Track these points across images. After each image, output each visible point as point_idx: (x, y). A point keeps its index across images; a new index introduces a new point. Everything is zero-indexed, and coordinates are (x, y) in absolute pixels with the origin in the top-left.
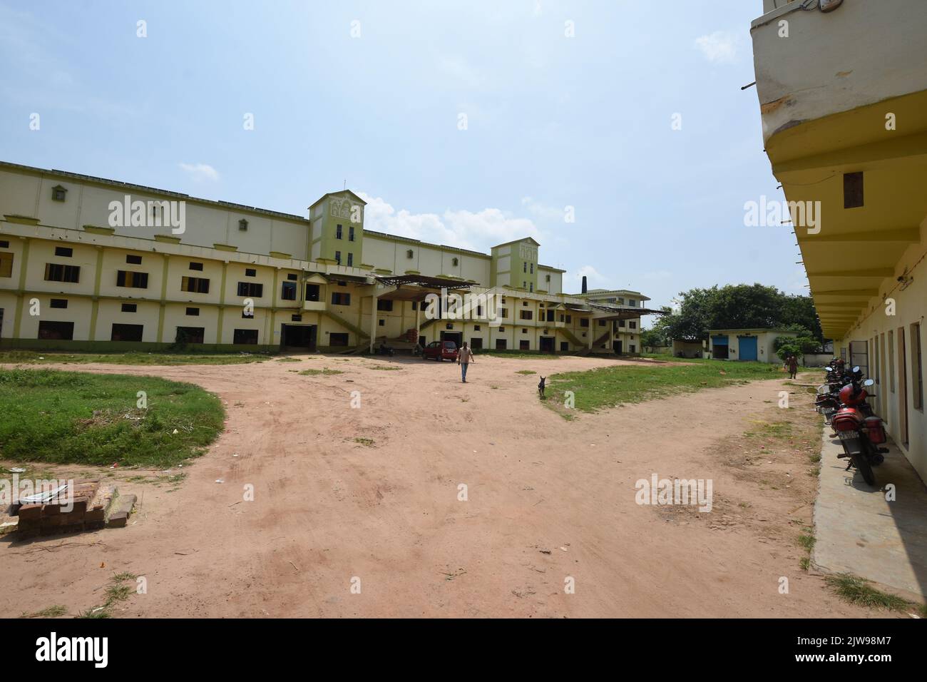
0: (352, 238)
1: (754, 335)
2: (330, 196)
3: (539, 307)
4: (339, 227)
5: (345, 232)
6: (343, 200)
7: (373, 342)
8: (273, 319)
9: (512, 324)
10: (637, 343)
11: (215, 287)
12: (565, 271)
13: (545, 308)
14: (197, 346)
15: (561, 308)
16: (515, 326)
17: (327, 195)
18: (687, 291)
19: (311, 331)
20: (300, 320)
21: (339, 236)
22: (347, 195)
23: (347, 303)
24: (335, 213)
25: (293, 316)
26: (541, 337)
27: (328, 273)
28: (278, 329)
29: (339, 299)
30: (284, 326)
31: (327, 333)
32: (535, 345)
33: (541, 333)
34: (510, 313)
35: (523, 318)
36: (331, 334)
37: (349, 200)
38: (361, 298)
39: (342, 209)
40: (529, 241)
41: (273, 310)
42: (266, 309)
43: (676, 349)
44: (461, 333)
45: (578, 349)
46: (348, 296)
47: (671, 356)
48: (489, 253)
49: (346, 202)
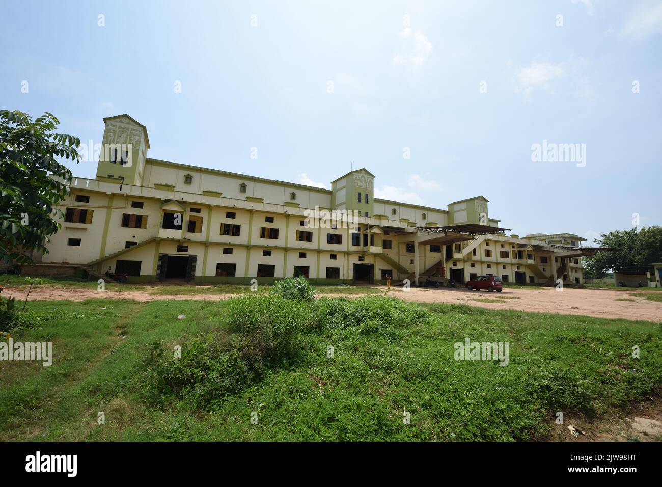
0: (367, 202)
2: (353, 173)
3: (512, 249)
4: (359, 194)
5: (363, 197)
6: (361, 175)
7: (417, 276)
8: (348, 260)
9: (495, 261)
10: (580, 275)
11: (315, 238)
12: (499, 221)
13: (516, 249)
15: (530, 249)
16: (498, 264)
17: (351, 173)
19: (370, 268)
20: (362, 260)
21: (359, 200)
22: (363, 172)
23: (390, 247)
24: (356, 184)
25: (360, 257)
26: (516, 272)
28: (351, 267)
29: (387, 245)
30: (354, 264)
31: (380, 270)
32: (512, 279)
33: (515, 269)
34: (494, 253)
35: (503, 257)
36: (382, 270)
37: (364, 175)
38: (399, 243)
39: (361, 181)
40: (481, 199)
41: (348, 253)
42: (344, 253)
44: (463, 269)
46: (390, 242)
48: (446, 209)
49: (363, 176)
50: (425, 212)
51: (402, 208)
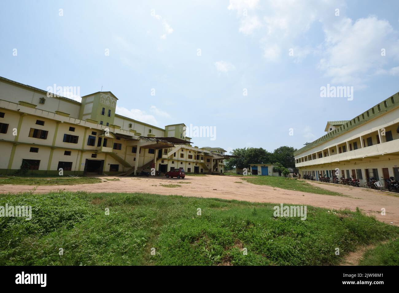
0: (109, 115)
1: (267, 166)
2: (101, 93)
3: (194, 154)
4: (104, 109)
5: (106, 112)
6: (107, 96)
7: (136, 169)
8: (81, 156)
9: (185, 160)
10: (223, 169)
11: (50, 136)
12: (191, 139)
13: (196, 154)
14: (34, 171)
15: (203, 154)
16: (186, 162)
17: (99, 92)
18: (235, 149)
19: (101, 163)
20: (95, 157)
21: (103, 113)
22: (109, 94)
23: (120, 149)
24: (102, 102)
25: (93, 154)
26: (195, 166)
27: (115, 133)
28: (84, 162)
29: (117, 147)
30: (87, 160)
31: (109, 164)
32: (192, 170)
33: (194, 165)
34: (185, 156)
35: (189, 158)
36: (111, 165)
37: (110, 96)
38: (126, 146)
39: (106, 100)
40: (183, 125)
41: (82, 151)
42: (79, 150)
43: (237, 171)
44: (167, 165)
45: (207, 171)
46: (120, 145)
47: (235, 174)
48: (164, 128)
49: (108, 97)
50: (151, 129)
51: (136, 124)
